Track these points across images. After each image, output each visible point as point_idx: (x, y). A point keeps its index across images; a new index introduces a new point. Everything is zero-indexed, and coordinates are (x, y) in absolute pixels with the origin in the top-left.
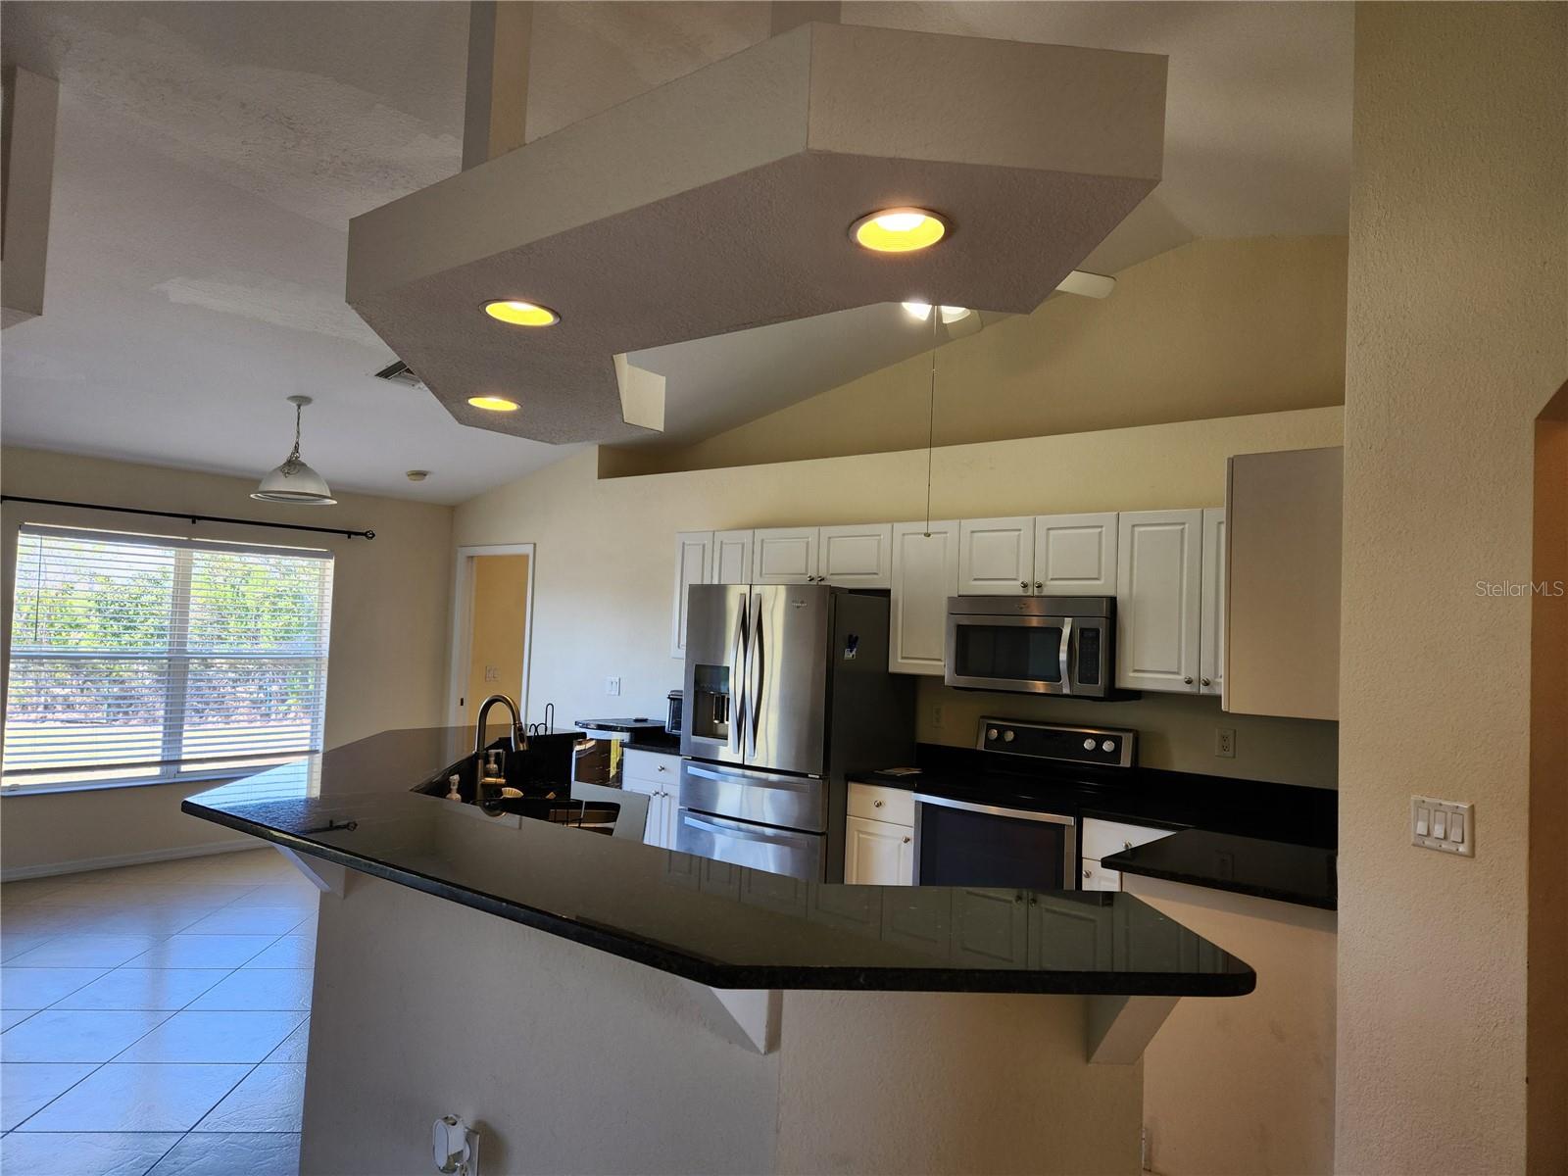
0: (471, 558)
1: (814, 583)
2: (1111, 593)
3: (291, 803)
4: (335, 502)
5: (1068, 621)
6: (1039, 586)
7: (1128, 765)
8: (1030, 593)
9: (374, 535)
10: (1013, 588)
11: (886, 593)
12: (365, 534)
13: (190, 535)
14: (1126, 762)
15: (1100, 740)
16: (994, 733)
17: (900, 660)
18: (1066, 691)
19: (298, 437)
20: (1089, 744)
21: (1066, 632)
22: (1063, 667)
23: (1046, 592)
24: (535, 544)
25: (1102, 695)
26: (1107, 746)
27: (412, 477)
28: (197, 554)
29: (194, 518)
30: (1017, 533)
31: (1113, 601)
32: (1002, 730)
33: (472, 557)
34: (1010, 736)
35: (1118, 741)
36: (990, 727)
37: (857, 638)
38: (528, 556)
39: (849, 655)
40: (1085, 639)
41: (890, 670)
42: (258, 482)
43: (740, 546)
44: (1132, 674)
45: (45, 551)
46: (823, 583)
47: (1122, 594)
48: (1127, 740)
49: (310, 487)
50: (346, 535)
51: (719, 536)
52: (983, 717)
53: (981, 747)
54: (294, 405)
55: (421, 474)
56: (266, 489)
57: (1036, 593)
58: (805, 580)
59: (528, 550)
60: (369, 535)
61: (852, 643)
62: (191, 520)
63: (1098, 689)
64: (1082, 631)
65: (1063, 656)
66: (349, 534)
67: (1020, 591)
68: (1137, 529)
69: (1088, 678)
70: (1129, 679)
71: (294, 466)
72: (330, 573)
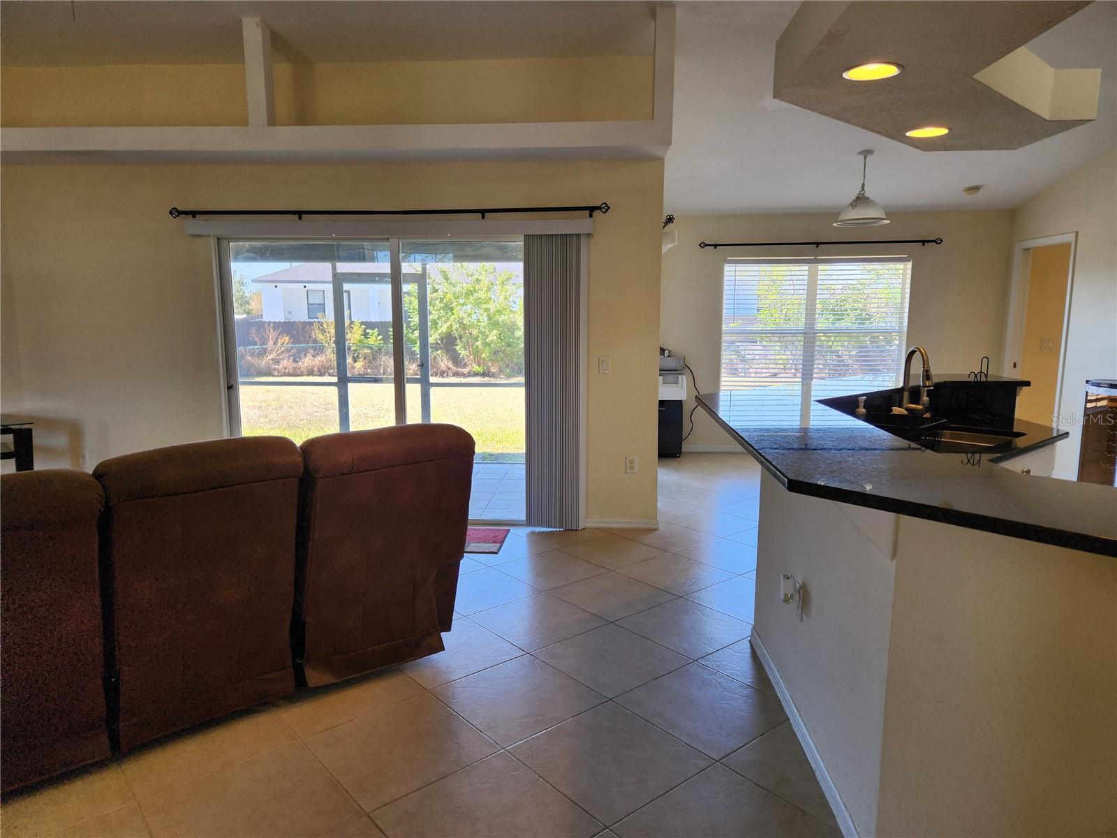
0: (1027, 250)
3: (792, 430)
4: (889, 222)
9: (942, 241)
12: (935, 241)
13: (816, 255)
19: (864, 180)
24: (1077, 233)
27: (968, 192)
28: (821, 267)
29: (818, 244)
33: (1029, 249)
38: (1069, 244)
42: (838, 214)
45: (737, 273)
49: (871, 213)
50: (922, 244)
54: (862, 157)
55: (976, 188)
56: (843, 219)
59: (1070, 238)
60: (937, 241)
62: (815, 246)
66: (924, 242)
71: (861, 200)
72: (909, 271)
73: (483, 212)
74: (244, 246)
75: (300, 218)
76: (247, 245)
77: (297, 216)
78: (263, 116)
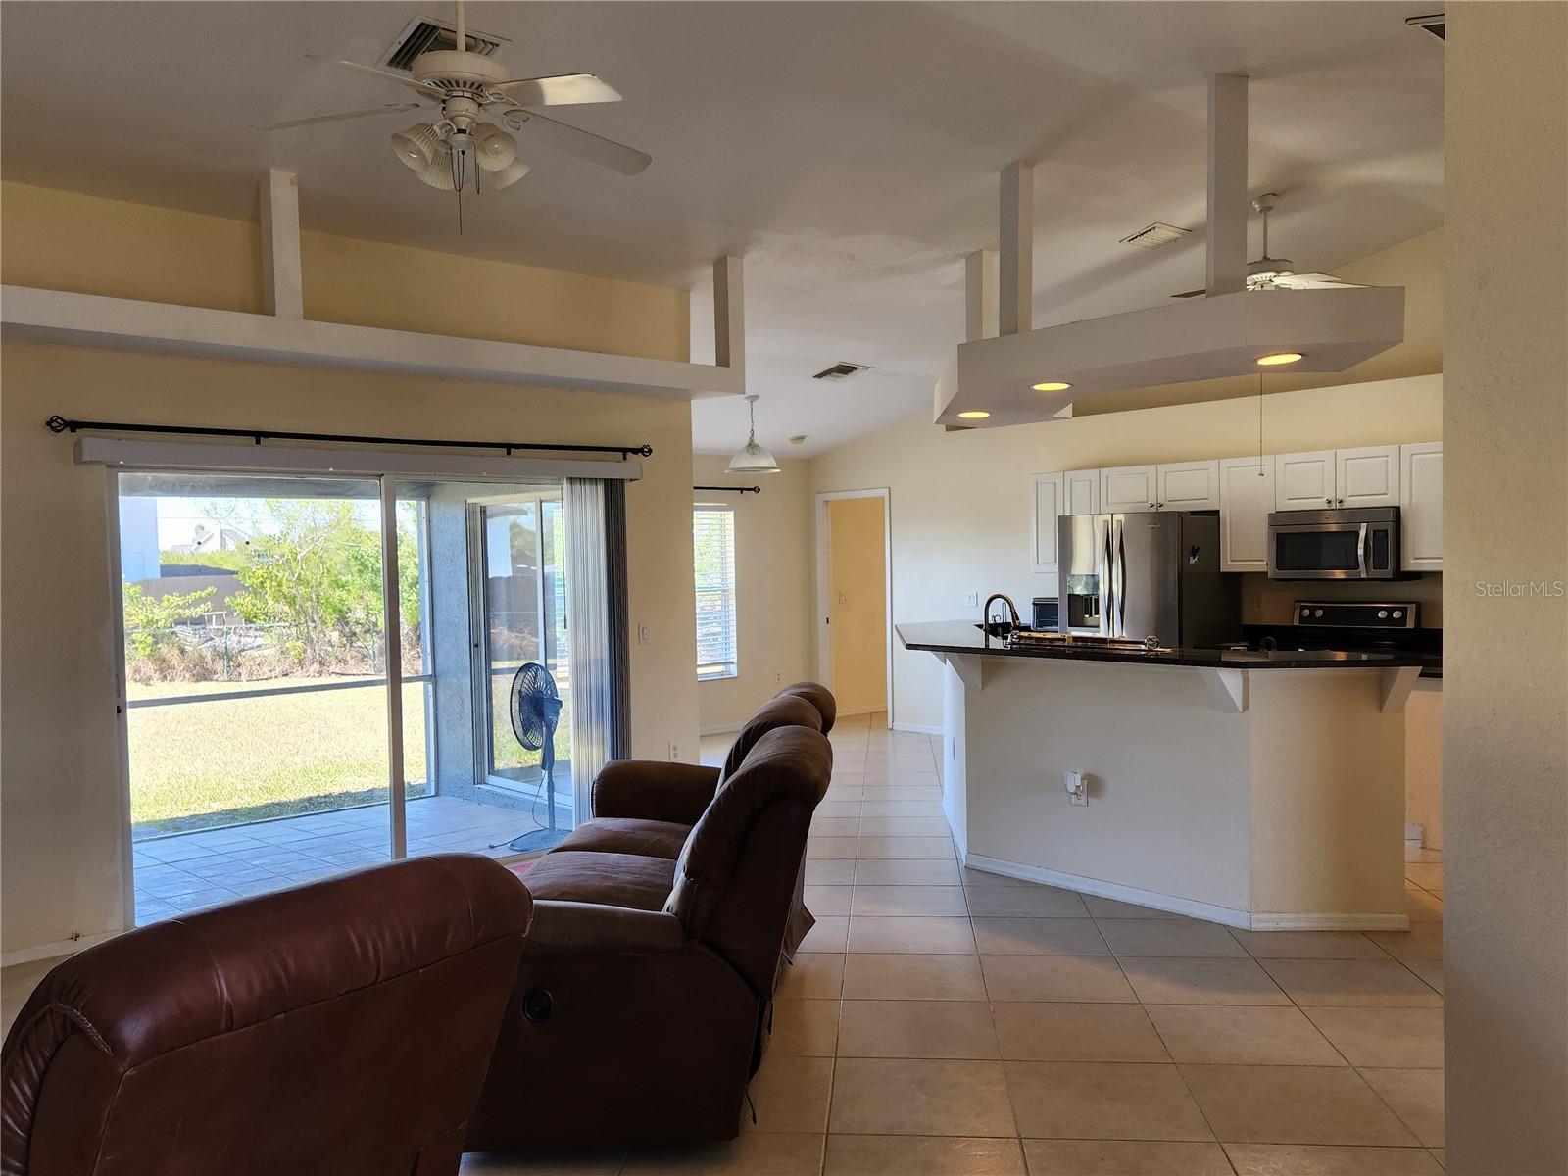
0: (827, 502)
1: (1154, 509)
2: (1396, 504)
5: (1364, 526)
6: (1341, 501)
7: (1412, 627)
8: (1333, 507)
9: (760, 489)
10: (1321, 504)
11: (1216, 513)
12: (753, 489)
14: (1410, 625)
15: (1390, 610)
16: (1307, 612)
17: (1229, 563)
18: (1364, 576)
20: (1382, 615)
21: (1363, 534)
22: (1361, 559)
23: (1346, 505)
24: (889, 488)
25: (1391, 577)
26: (1396, 615)
27: (794, 441)
30: (1321, 463)
31: (1398, 509)
32: (1313, 610)
34: (1320, 613)
35: (1404, 611)
36: (1303, 608)
37: (1198, 548)
38: (883, 498)
39: (1192, 561)
40: (1377, 538)
41: (1222, 570)
43: (1088, 483)
44: (1413, 561)
46: (1161, 509)
47: (1404, 505)
48: (1412, 609)
50: (740, 491)
51: (1069, 475)
52: (1297, 601)
53: (1296, 623)
54: (748, 402)
55: (801, 438)
57: (1338, 507)
58: (1145, 508)
59: (883, 493)
60: (756, 490)
61: (1194, 552)
63: (1388, 573)
64: (1375, 532)
65: (1361, 551)
66: (742, 490)
67: (1326, 506)
68: (1414, 457)
69: (1380, 564)
70: (1411, 564)
71: (752, 447)
72: (731, 522)
73: (508, 447)
74: (145, 479)
75: (258, 442)
76: (149, 478)
77: (254, 439)
78: (298, 308)
